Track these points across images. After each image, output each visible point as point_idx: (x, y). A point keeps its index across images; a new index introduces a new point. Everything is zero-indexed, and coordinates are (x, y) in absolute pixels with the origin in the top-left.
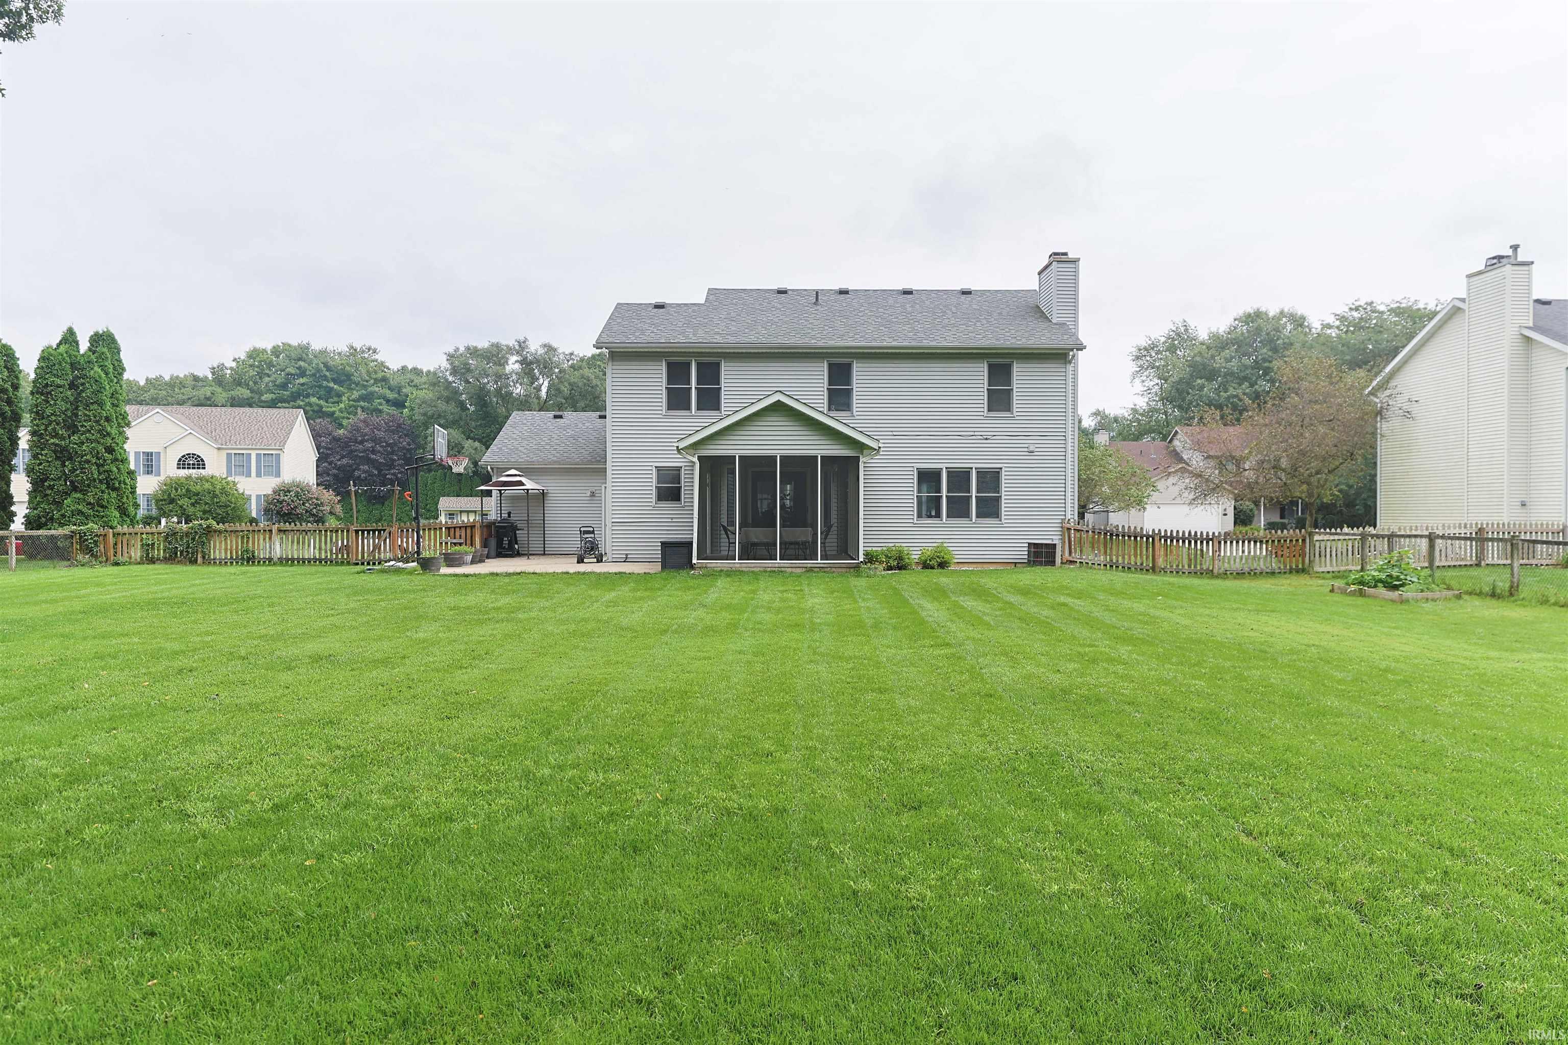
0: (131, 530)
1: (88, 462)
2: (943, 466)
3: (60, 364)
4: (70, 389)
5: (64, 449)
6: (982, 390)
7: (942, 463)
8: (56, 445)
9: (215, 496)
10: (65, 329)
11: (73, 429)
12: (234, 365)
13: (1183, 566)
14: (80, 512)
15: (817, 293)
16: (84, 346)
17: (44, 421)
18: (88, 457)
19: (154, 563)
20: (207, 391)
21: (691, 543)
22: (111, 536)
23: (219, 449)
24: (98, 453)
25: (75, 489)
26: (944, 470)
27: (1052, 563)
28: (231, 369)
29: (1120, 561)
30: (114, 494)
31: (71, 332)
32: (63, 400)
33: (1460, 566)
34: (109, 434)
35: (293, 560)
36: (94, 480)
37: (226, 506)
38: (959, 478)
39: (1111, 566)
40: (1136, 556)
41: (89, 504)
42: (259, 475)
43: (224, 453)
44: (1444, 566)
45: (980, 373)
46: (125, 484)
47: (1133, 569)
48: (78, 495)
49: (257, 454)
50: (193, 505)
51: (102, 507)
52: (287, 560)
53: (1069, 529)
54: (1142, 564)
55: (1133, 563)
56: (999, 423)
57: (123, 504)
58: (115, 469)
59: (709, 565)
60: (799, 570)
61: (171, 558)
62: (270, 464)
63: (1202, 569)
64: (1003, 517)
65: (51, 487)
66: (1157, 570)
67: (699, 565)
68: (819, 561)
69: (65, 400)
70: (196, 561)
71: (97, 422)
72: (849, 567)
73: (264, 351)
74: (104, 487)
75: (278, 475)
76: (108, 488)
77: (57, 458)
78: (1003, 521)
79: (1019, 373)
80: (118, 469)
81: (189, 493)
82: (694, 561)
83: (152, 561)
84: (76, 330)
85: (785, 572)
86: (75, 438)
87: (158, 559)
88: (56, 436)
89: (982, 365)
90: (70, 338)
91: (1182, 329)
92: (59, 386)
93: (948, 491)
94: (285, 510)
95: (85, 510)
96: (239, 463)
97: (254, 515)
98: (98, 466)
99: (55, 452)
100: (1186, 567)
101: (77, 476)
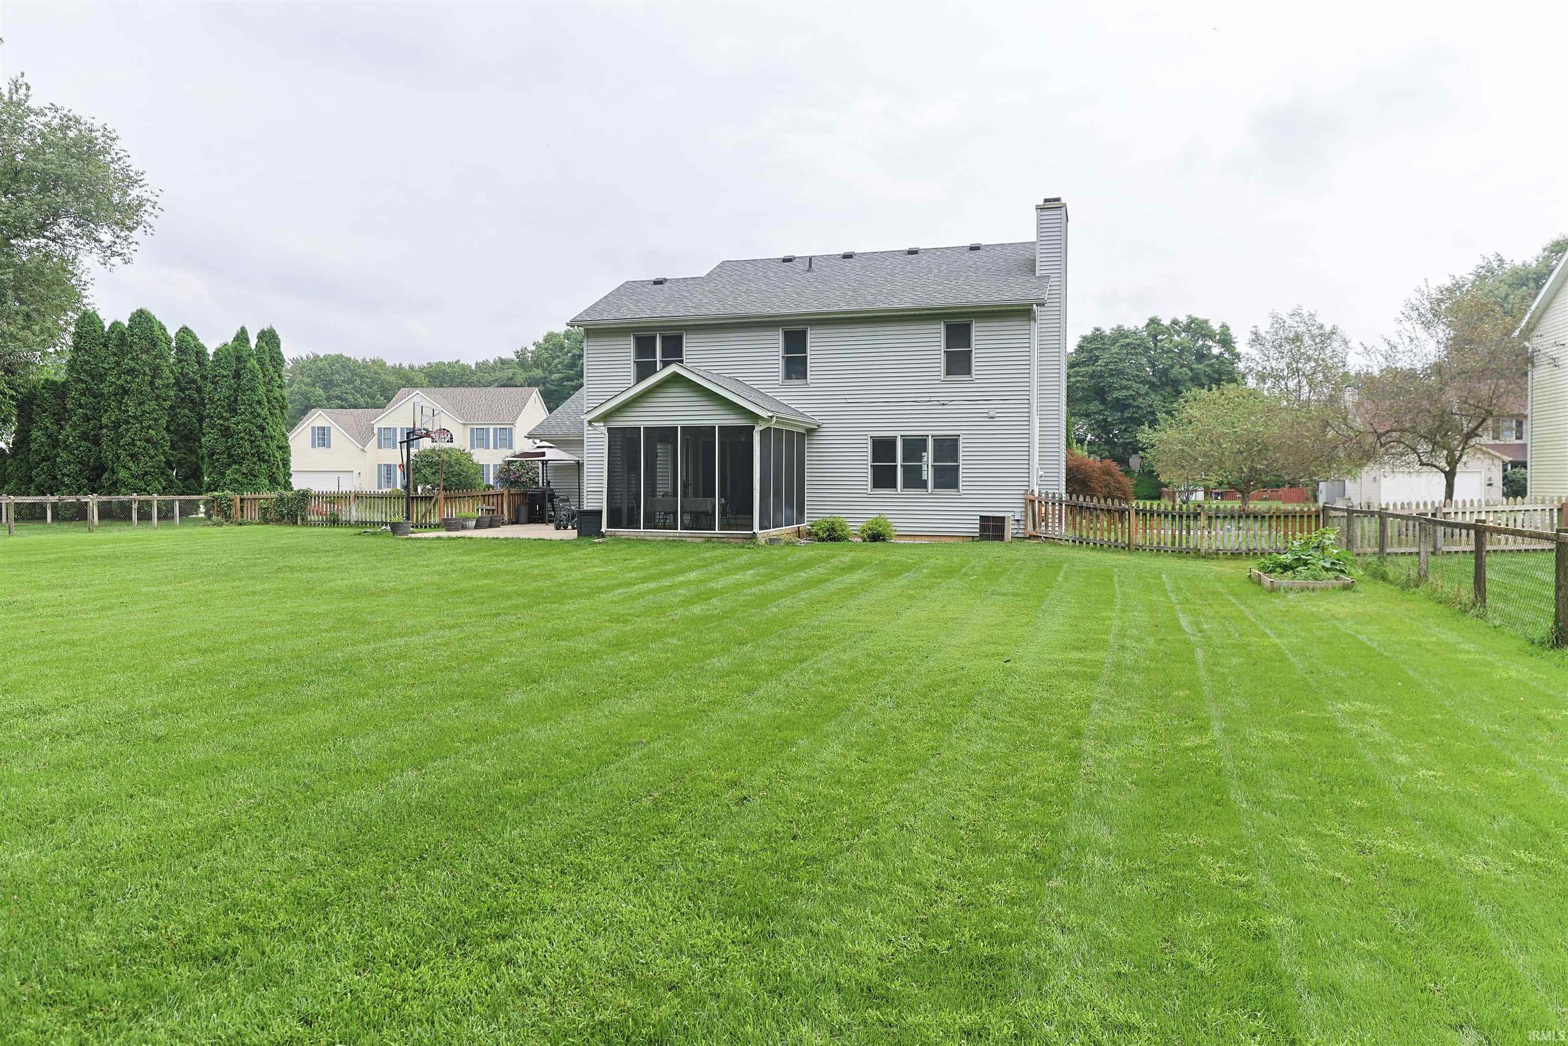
0: (253, 496)
1: (242, 438)
2: (898, 434)
3: (226, 358)
4: (234, 378)
5: (228, 428)
6: (938, 352)
7: (897, 431)
8: (221, 425)
9: (451, 466)
10: (239, 328)
11: (234, 412)
12: (534, 348)
13: (1165, 544)
14: (236, 481)
15: (810, 259)
16: (253, 343)
17: (214, 406)
18: (242, 435)
19: (268, 523)
20: (510, 373)
21: (601, 512)
22: (238, 501)
23: (464, 424)
24: (250, 431)
25: (235, 462)
26: (899, 438)
27: (1001, 537)
28: (532, 352)
29: (1091, 537)
30: (264, 466)
31: (243, 331)
32: (227, 388)
33: (1534, 550)
34: (259, 415)
35: (366, 523)
36: (247, 454)
37: (460, 475)
38: (915, 446)
39: (1081, 543)
40: (1109, 532)
41: (244, 474)
42: (495, 447)
43: (468, 428)
44: (1511, 551)
45: (937, 334)
46: (274, 456)
47: (1106, 546)
48: (237, 467)
49: (495, 430)
50: (434, 474)
51: (254, 476)
52: (362, 523)
53: (1032, 501)
54: (1116, 540)
55: (1106, 539)
56: (959, 386)
57: (274, 473)
58: (264, 445)
59: (617, 533)
60: (698, 540)
61: (280, 520)
62: (505, 438)
63: (1188, 547)
64: (961, 488)
65: (217, 460)
66: (1133, 547)
67: (608, 533)
68: (717, 531)
69: (230, 387)
70: (296, 522)
71: (250, 405)
72: (746, 538)
73: (558, 335)
74: (255, 459)
75: (511, 447)
76: (259, 460)
77: (223, 436)
78: (961, 492)
79: (979, 333)
80: (268, 444)
81: (430, 464)
82: (603, 530)
83: (267, 522)
84: (248, 329)
85: (685, 541)
86: (233, 420)
87: (272, 520)
88: (222, 418)
89: (938, 326)
90: (242, 336)
91: (1495, 265)
92: (224, 376)
93: (904, 460)
94: (512, 478)
95: (240, 479)
96: (480, 438)
97: (491, 483)
98: (252, 442)
99: (221, 430)
100: (1169, 545)
101: (235, 450)
